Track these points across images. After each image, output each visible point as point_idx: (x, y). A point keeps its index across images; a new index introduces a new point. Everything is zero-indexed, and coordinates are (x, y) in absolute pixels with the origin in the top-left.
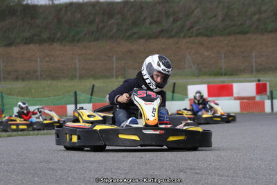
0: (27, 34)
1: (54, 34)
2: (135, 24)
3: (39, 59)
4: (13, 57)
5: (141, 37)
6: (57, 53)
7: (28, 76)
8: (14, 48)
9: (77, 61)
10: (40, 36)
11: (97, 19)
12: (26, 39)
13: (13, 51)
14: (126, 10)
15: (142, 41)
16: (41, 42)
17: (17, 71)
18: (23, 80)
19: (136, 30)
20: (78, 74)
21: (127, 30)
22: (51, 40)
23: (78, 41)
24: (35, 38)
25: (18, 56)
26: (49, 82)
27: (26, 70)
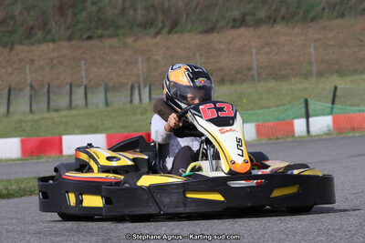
0: (236, 14)
1: (276, 10)
3: (254, 51)
4: (215, 50)
6: (282, 38)
7: (239, 76)
8: (215, 34)
9: (312, 49)
10: (254, 15)
12: (235, 20)
13: (215, 39)
16: (258, 23)
17: (222, 70)
18: (232, 82)
20: (314, 70)
22: (271, 20)
23: (313, 20)
24: (248, 18)
25: (223, 47)
26: (272, 84)
27: (235, 67)
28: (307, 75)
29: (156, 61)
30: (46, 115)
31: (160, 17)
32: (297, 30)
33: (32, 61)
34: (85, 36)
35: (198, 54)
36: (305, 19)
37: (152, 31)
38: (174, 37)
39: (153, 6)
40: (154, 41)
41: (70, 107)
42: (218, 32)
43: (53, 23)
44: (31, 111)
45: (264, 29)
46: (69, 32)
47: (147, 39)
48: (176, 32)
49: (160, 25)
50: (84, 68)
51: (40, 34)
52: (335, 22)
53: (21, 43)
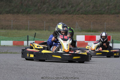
1: (19, 10)
2: (54, 7)
3: (12, 21)
4: (1, 19)
5: (57, 13)
6: (20, 18)
7: (7, 27)
8: (1, 15)
9: (29, 22)
10: (13, 10)
11: (38, 5)
12: (7, 11)
15: (57, 15)
16: (14, 13)
17: (2, 25)
18: (5, 29)
19: (55, 10)
20: (29, 28)
21: (51, 10)
22: (18, 13)
23: (30, 13)
24: (11, 11)
25: (3, 19)
26: (16, 31)
27: (6, 25)
28: (26, 29)
32: (25, 16)
36: (27, 13)
45: (15, 15)
52: (36, 15)
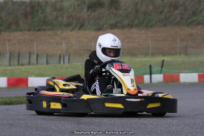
0: (113, 22)
1: (132, 21)
2: (194, 14)
6: (135, 35)
9: (150, 42)
10: (122, 23)
11: (165, 10)
12: (112, 25)
14: (187, 3)
15: (200, 27)
16: (123, 27)
19: (195, 18)
20: (150, 52)
21: (188, 18)
22: (130, 26)
23: (151, 26)
24: (119, 24)
29: (71, 43)
30: (17, 67)
31: (75, 22)
33: (10, 40)
34: (37, 29)
35: (93, 41)
36: (147, 27)
37: (70, 28)
38: (81, 32)
39: (71, 16)
40: (71, 33)
41: (29, 64)
42: (103, 31)
43: (21, 22)
44: (10, 65)
45: (126, 30)
46: (29, 27)
47: (68, 32)
48: (83, 30)
49: (75, 26)
50: (35, 45)
51: (14, 27)
52: (162, 29)
53: (4, 31)
